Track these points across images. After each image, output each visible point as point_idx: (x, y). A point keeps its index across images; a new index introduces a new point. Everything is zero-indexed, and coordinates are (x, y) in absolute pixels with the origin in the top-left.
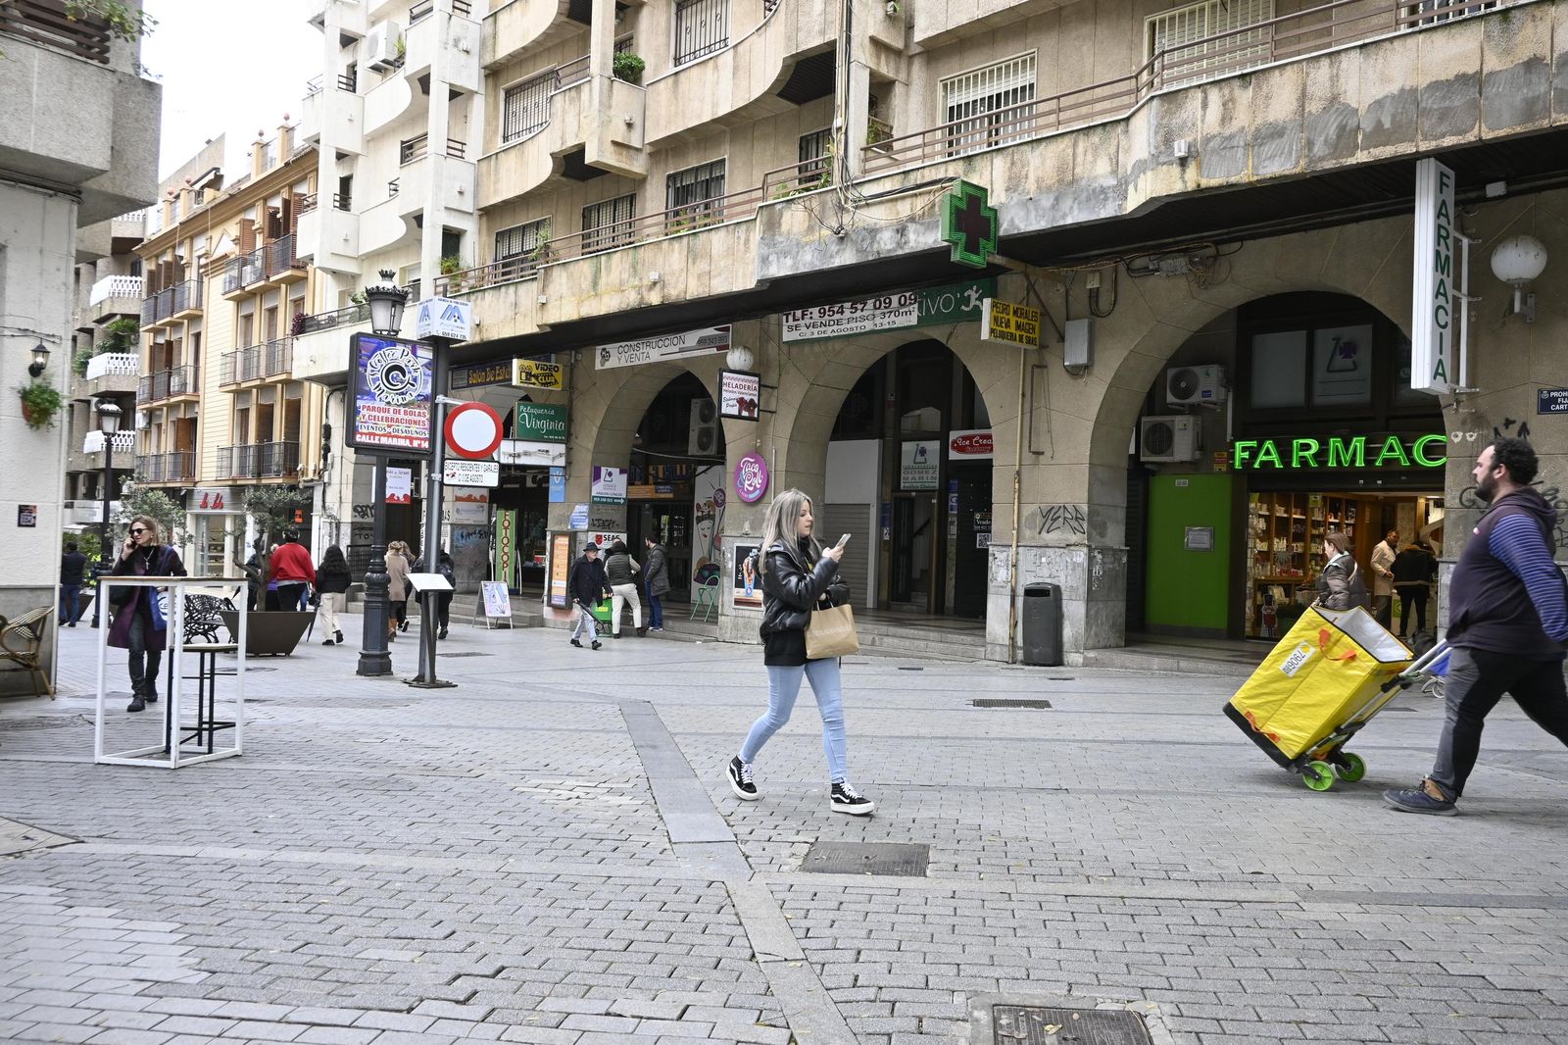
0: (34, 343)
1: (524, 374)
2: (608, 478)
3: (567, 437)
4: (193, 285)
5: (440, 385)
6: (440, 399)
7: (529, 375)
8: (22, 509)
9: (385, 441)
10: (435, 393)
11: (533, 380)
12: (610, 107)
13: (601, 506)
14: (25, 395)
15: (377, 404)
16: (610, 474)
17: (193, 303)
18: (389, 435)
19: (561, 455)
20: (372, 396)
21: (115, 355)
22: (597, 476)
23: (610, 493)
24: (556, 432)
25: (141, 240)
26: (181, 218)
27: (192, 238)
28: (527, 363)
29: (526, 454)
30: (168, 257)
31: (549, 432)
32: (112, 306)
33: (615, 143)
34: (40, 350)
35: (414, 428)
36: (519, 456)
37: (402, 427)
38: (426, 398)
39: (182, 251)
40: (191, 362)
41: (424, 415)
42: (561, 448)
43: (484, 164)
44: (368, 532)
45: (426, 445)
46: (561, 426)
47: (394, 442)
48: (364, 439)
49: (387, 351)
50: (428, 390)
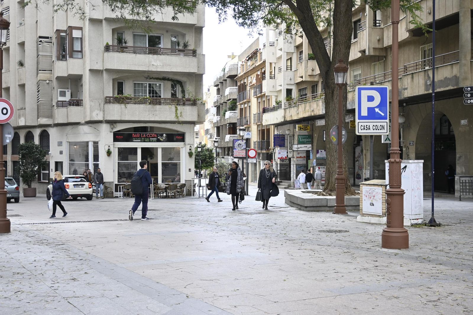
0: (189, 146)
1: (299, 128)
2: (321, 153)
3: (312, 143)
4: (249, 92)
5: (247, 146)
6: (247, 148)
7: (300, 128)
8: (189, 169)
9: (238, 156)
10: (246, 147)
11: (302, 129)
12: (307, 67)
13: (319, 160)
14: (189, 153)
15: (237, 150)
16: (322, 152)
17: (248, 98)
18: (239, 155)
19: (310, 147)
20: (236, 149)
21: (231, 111)
22: (318, 152)
23: (322, 156)
24: (308, 142)
25: (237, 75)
26: (245, 72)
27: (247, 77)
28: (300, 125)
29: (301, 147)
30: (242, 82)
31: (306, 142)
32: (230, 96)
33: (309, 75)
34: (191, 147)
35: (243, 154)
36: (299, 148)
37: (241, 154)
38: (245, 148)
39: (246, 81)
40: (249, 115)
41: (245, 151)
42: (310, 145)
43: (295, 72)
44: (285, 166)
45: (245, 156)
46: (310, 140)
47: (240, 156)
48: (235, 156)
49: (238, 141)
50: (245, 147)
